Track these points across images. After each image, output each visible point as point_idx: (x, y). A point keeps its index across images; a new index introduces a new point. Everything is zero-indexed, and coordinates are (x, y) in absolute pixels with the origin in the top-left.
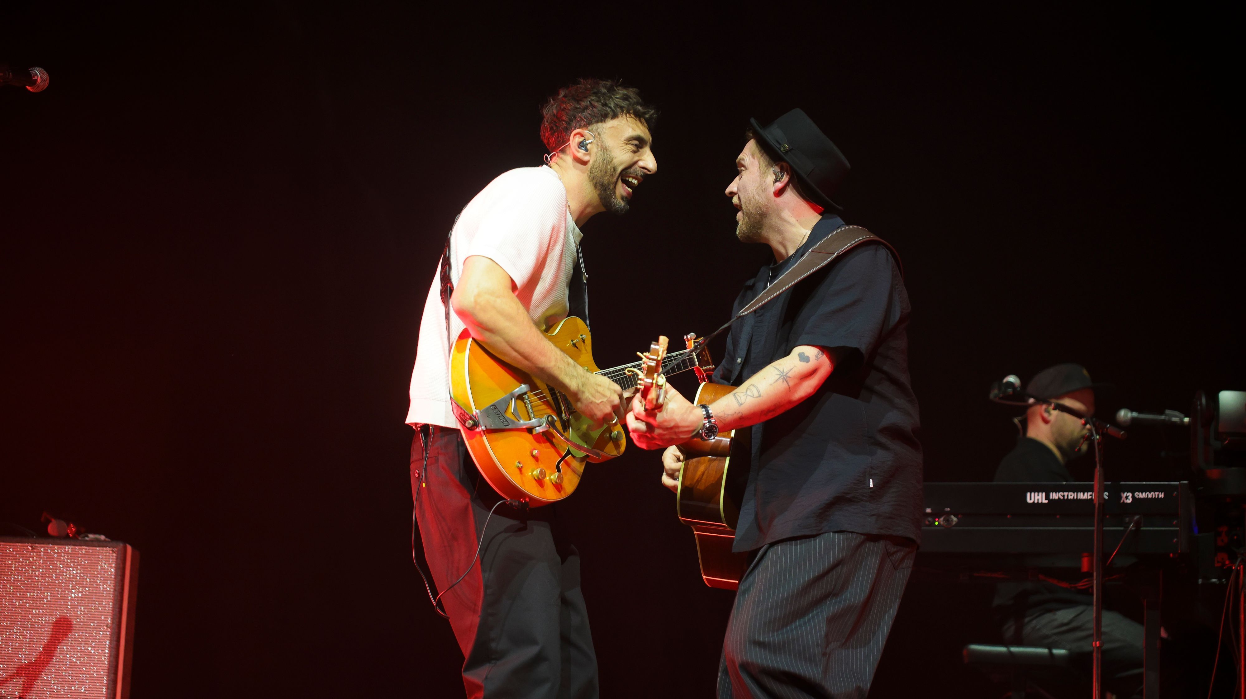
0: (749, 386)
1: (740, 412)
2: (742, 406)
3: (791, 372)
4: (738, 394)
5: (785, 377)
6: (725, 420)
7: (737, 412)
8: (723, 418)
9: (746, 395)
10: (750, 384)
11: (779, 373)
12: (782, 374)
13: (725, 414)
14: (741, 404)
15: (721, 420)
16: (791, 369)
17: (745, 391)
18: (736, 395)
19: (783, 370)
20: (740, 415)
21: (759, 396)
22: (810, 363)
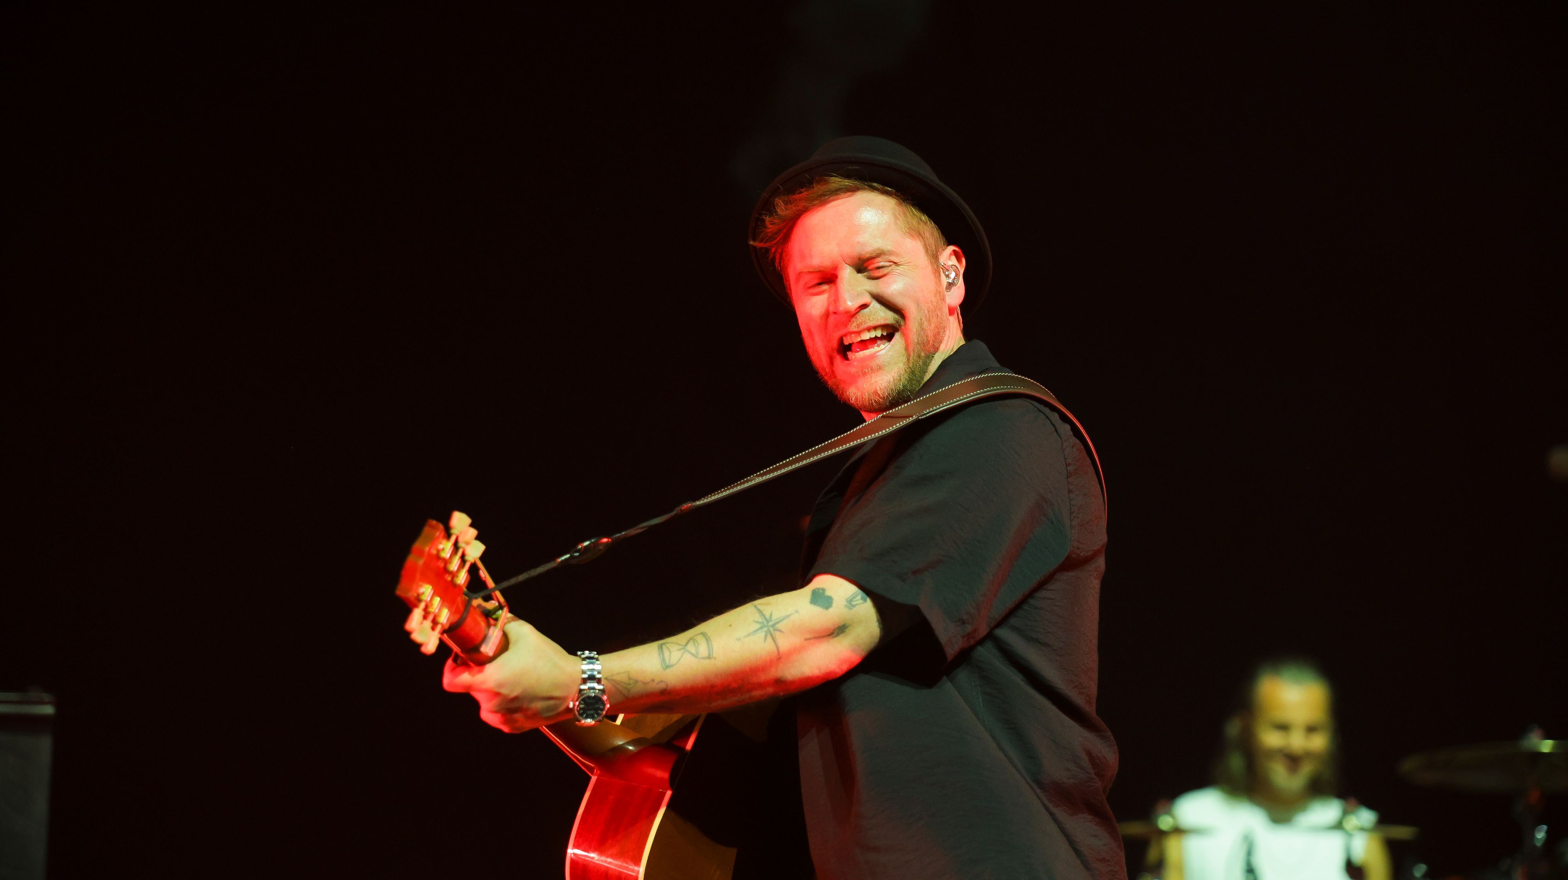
0: (696, 635)
1: (662, 681)
2: (668, 670)
3: (785, 622)
4: (668, 645)
5: (771, 629)
6: (629, 690)
7: (657, 680)
8: (624, 686)
9: (683, 651)
10: (700, 632)
11: (760, 620)
12: (768, 622)
13: (630, 679)
14: (668, 667)
15: (620, 688)
16: (788, 616)
17: (684, 644)
18: (664, 646)
19: (771, 616)
20: (662, 686)
21: (709, 658)
22: (831, 610)
